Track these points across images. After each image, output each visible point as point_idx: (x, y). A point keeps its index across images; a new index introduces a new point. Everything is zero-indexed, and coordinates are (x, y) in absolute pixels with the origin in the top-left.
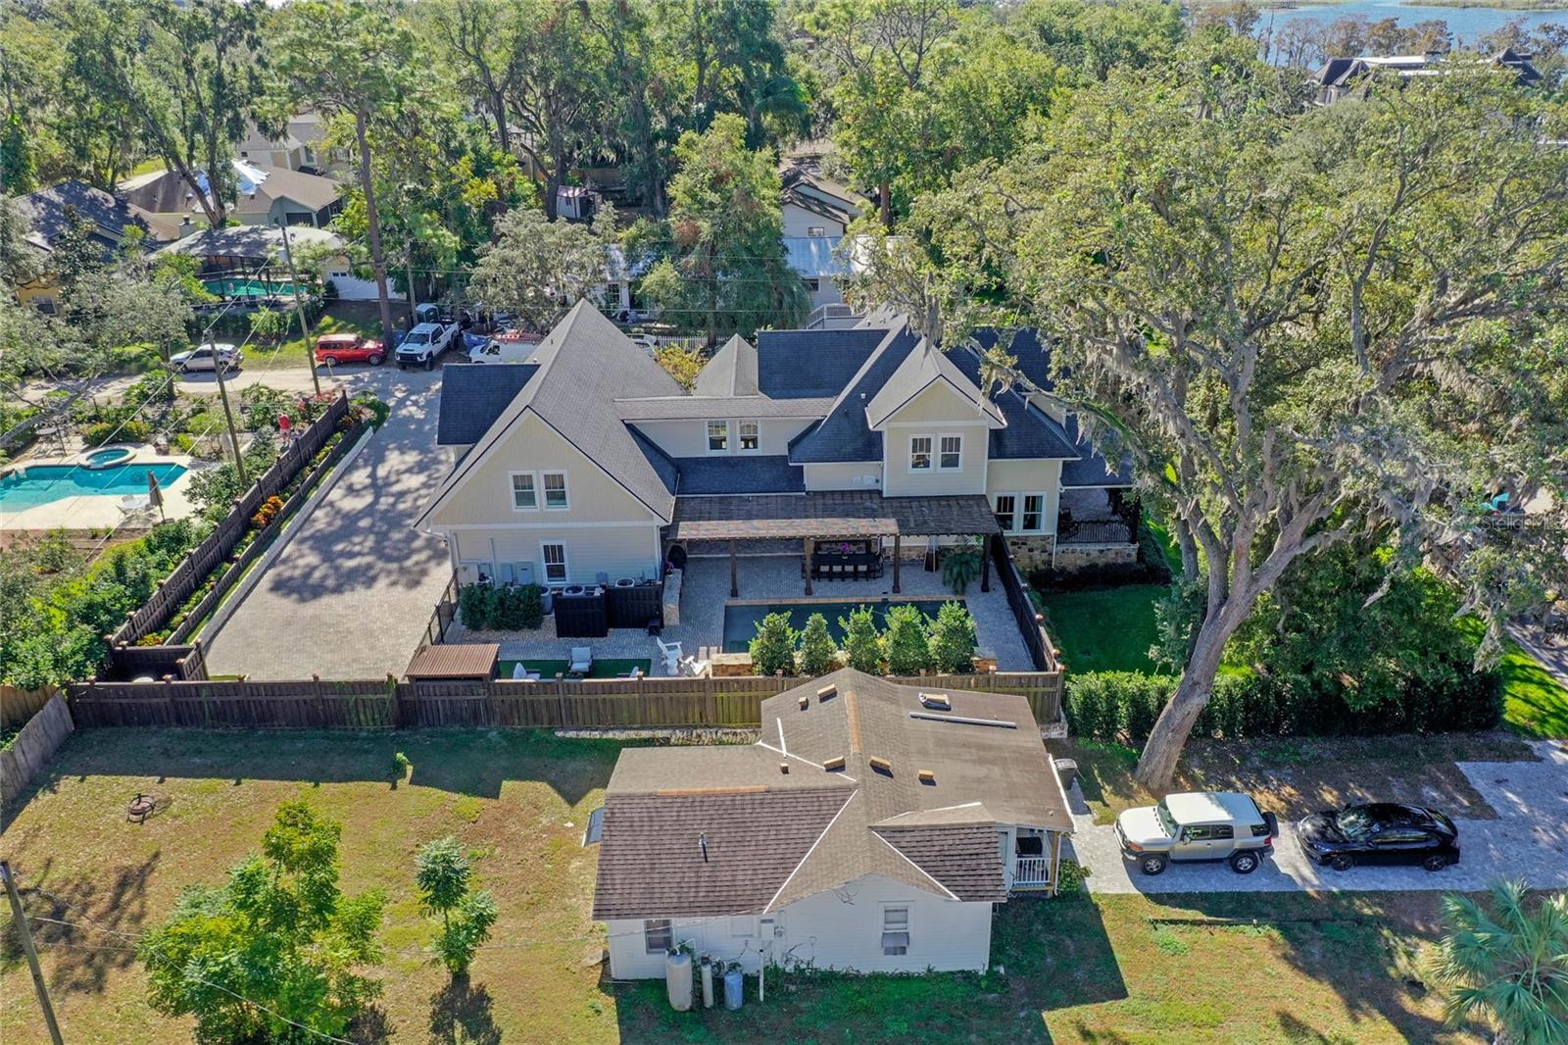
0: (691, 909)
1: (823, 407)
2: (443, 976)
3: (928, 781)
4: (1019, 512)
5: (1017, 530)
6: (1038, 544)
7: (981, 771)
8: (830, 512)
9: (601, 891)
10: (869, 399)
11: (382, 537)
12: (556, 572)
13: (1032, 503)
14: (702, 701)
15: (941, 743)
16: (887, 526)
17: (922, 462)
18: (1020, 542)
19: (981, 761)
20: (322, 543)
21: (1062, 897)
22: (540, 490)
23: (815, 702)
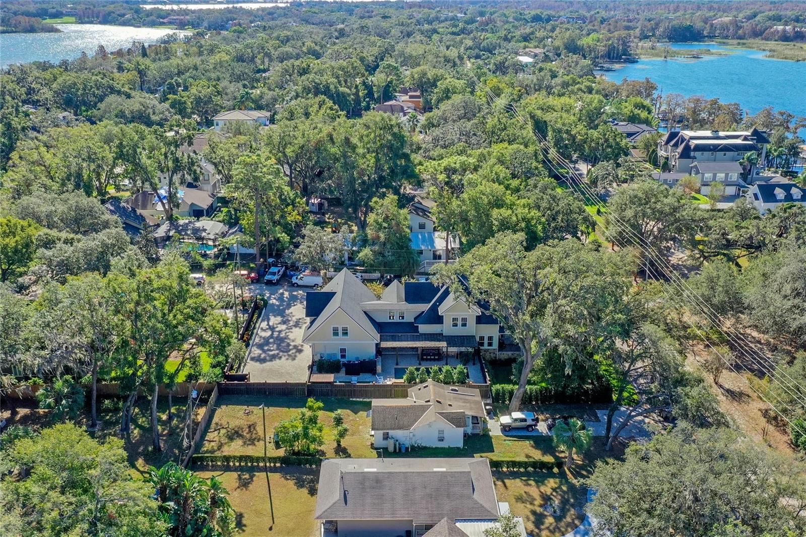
0: (394, 429)
1: (425, 307)
2: (335, 445)
3: (450, 405)
4: (486, 341)
5: (486, 347)
6: (493, 351)
7: (464, 404)
8: (426, 340)
9: (372, 425)
10: (440, 305)
11: (279, 345)
12: (343, 356)
13: (490, 338)
14: (391, 390)
15: (455, 398)
16: (444, 344)
17: (455, 325)
18: (486, 351)
19: (464, 402)
20: (260, 346)
21: (483, 435)
22: (340, 332)
23: (422, 388)
